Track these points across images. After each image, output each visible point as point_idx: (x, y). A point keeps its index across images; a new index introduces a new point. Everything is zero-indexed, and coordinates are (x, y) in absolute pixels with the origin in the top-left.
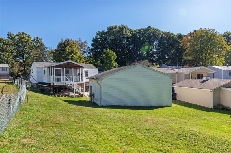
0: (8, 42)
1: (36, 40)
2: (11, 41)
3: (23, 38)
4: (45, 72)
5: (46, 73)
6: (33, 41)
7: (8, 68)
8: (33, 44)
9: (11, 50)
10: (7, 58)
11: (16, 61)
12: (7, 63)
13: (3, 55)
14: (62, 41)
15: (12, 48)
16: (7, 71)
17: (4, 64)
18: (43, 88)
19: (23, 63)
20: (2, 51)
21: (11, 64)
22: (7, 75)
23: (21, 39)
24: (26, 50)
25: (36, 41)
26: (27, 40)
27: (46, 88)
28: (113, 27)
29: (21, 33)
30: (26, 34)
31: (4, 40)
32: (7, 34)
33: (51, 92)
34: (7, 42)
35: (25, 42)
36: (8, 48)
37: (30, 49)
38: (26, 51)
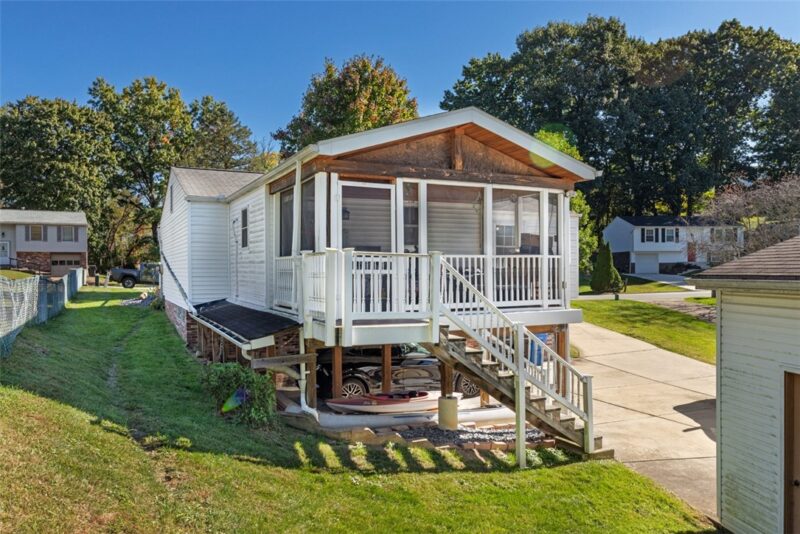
0: (88, 121)
1: (200, 112)
2: (101, 117)
3: (150, 101)
4: (250, 227)
5: (250, 237)
6: (190, 113)
7: (84, 226)
8: (188, 128)
9: (102, 151)
10: (84, 185)
11: (122, 202)
12: (83, 207)
13: (69, 175)
14: (329, 69)
15: (105, 144)
16: (76, 239)
17: (72, 209)
18: (233, 366)
19: (148, 210)
20: (63, 157)
21: (99, 212)
22: (77, 258)
23: (140, 107)
24: (162, 151)
25: (203, 114)
26: (167, 110)
27: (256, 364)
28: (551, 30)
29: (143, 84)
30: (163, 87)
31: (73, 112)
32: (90, 90)
33: (305, 407)
34: (84, 119)
35: (157, 119)
36: (89, 142)
37: (178, 150)
38: (161, 155)
